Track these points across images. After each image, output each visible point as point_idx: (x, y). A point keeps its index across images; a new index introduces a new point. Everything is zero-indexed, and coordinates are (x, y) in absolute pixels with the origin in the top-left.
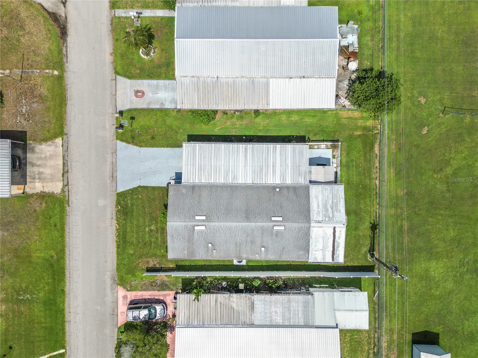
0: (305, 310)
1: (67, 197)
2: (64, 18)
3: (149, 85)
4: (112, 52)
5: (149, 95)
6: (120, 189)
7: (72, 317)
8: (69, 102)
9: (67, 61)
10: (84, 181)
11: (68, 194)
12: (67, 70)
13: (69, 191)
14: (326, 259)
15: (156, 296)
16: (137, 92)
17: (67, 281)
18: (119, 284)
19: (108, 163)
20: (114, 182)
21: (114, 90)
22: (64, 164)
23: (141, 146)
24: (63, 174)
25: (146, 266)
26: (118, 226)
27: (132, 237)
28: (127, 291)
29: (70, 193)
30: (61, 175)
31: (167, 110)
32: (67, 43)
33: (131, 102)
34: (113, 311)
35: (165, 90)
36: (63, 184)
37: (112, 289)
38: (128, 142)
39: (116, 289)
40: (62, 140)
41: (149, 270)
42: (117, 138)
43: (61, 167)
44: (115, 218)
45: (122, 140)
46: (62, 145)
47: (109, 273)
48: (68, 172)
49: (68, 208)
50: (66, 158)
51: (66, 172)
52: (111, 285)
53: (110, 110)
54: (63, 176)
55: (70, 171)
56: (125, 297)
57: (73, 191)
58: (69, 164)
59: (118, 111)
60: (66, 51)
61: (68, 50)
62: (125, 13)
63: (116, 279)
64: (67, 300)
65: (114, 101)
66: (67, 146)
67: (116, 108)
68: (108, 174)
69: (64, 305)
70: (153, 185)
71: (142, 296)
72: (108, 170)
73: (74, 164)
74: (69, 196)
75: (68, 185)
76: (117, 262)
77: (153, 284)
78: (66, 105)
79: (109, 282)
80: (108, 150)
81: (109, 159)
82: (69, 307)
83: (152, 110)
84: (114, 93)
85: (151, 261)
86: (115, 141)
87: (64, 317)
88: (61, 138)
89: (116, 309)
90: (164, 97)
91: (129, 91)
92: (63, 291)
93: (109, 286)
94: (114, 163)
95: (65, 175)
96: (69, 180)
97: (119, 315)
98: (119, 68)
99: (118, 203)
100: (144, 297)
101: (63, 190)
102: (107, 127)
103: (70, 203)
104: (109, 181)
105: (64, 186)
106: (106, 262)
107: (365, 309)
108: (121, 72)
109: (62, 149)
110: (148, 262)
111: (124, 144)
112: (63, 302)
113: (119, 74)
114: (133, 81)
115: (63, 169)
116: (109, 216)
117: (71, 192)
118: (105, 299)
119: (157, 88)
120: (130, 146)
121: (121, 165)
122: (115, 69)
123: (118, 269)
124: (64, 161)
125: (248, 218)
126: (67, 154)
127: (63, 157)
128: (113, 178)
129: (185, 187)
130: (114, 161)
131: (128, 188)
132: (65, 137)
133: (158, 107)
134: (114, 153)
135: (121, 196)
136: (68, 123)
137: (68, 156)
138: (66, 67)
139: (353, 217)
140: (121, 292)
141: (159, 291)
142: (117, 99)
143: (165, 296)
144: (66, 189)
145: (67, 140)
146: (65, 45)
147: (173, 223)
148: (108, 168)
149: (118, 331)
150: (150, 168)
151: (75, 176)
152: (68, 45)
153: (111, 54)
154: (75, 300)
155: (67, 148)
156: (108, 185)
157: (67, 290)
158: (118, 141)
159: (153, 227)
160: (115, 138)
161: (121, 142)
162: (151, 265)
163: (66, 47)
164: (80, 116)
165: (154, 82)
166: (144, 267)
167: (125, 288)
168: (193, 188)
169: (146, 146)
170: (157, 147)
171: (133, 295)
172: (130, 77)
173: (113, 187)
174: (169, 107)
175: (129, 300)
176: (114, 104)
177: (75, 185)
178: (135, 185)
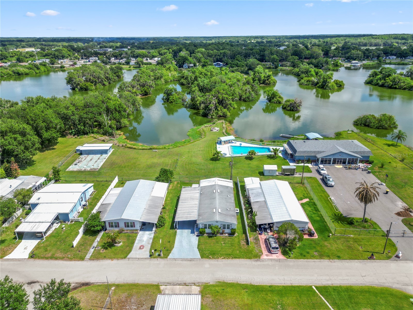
1: (203, 284)
2: (76, 284)
3: (138, 243)
4: (111, 260)
5: (144, 243)
6: (199, 256)
7: (288, 282)
8: (136, 282)
12: (114, 283)
14: (231, 184)
15: (263, 242)
16: (140, 248)
17: (263, 284)
18: (260, 258)
20: (194, 260)
21: (135, 259)
22: (179, 285)
24: (187, 286)
26: (222, 257)
27: (229, 251)
28: (263, 254)
31: (154, 237)
32: (94, 283)
33: (146, 251)
34: (277, 261)
35: (143, 237)
37: (263, 261)
39: (263, 259)
40: (162, 286)
42: (167, 258)
44: (217, 260)
45: (168, 255)
46: (166, 286)
47: (253, 263)
48: (185, 283)
49: (210, 283)
52: (260, 262)
53: (148, 261)
54: (188, 286)
55: (184, 282)
56: (267, 255)
57: (199, 280)
58: (180, 282)
59: (149, 257)
60: (100, 283)
61: (100, 282)
62: (90, 254)
63: (256, 259)
65: (142, 259)
68: (189, 262)
69: (280, 286)
70: (197, 242)
72: (186, 262)
73: (180, 280)
75: (194, 284)
76: (246, 259)
77: (256, 243)
79: (259, 263)
80: (173, 262)
81: (180, 262)
82: (281, 284)
83: (153, 242)
84: (137, 259)
85: (243, 243)
87: (289, 286)
88: (161, 286)
90: (147, 238)
91: (138, 252)
92: (270, 286)
93: (261, 263)
95: (187, 284)
96: (191, 283)
97: (279, 258)
98: (122, 256)
99: (208, 257)
100: (265, 247)
102: (158, 262)
103: (207, 282)
104: (193, 262)
106: (246, 264)
108: (125, 255)
110: (243, 245)
111: (170, 255)
112: (278, 286)
113: (127, 256)
114: (133, 250)
115: (183, 285)
116: (216, 262)
118: (270, 265)
119: (141, 241)
120: (172, 251)
121: (184, 256)
122: (122, 258)
123: (250, 258)
125: (215, 198)
128: (191, 260)
129: (198, 218)
130: (181, 260)
131: (199, 253)
132: (160, 284)
134: (175, 259)
135: (203, 256)
137: (174, 283)
138: (111, 283)
140: (264, 257)
141: (259, 241)
142: (141, 258)
143: (262, 238)
144: (198, 284)
147: (217, 218)
149: (289, 258)
150: (187, 243)
151: (187, 279)
152: (97, 282)
154: (275, 281)
156: (195, 262)
158: (168, 257)
159: (223, 242)
162: (245, 243)
167: (261, 255)
168: (199, 215)
169: (174, 245)
170: (175, 240)
171: (265, 252)
172: (130, 251)
173: (197, 260)
174: (153, 236)
175: (268, 254)
176: (144, 259)
177: (195, 279)
178: (197, 250)
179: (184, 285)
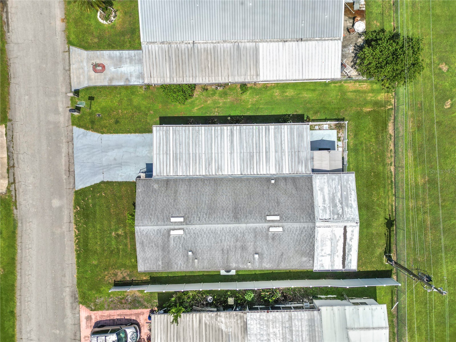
0: (311, 329)
1: (14, 198)
3: (110, 57)
4: (64, 17)
5: (111, 69)
6: (79, 186)
8: (12, 81)
9: (8, 30)
10: (34, 178)
11: (15, 194)
12: (9, 41)
13: (15, 190)
14: (335, 265)
15: (127, 315)
16: (95, 66)
17: (17, 301)
18: (81, 303)
19: (63, 155)
20: (72, 177)
21: (68, 64)
22: (9, 157)
23: (103, 133)
24: (8, 170)
25: (113, 280)
26: (77, 231)
27: (95, 245)
28: (91, 310)
29: (17, 192)
30: (5, 171)
31: (134, 86)
32: (7, 8)
33: (89, 79)
34: (75, 336)
35: (130, 63)
36: (9, 181)
37: (73, 308)
38: (87, 128)
39: (78, 308)
40: (6, 127)
41: (118, 284)
42: (73, 124)
43: (6, 160)
44: (73, 221)
45: (79, 126)
46: (6, 134)
47: (68, 289)
48: (13, 166)
49: (15, 211)
50: (11, 149)
51: (11, 167)
52: (72, 303)
53: (64, 89)
54: (8, 172)
55: (16, 165)
56: (89, 318)
57: (21, 190)
58: (15, 156)
59: (73, 90)
60: (7, 18)
61: (9, 17)
63: (77, 296)
64: (17, 323)
65: (68, 77)
66: (11, 135)
67: (71, 86)
68: (63, 167)
69: (14, 331)
70: (120, 180)
71: (110, 316)
72: (63, 163)
73: (21, 156)
74: (16, 197)
75: (14, 182)
76: (77, 276)
77: (123, 301)
78: (9, 84)
79: (68, 300)
80: (62, 138)
81: (64, 150)
82: (21, 332)
83: (116, 87)
84: (67, 68)
85: (119, 274)
86: (70, 127)
88: (4, 126)
89: (78, 332)
90: (129, 72)
91: (85, 64)
92: (12, 313)
93: (69, 305)
94: (71, 154)
95: (11, 171)
96: (16, 176)
97: (82, 340)
98: (73, 37)
99: (77, 203)
100: (112, 318)
101: (8, 189)
102: (61, 109)
103: (18, 204)
104: (65, 177)
105: (10, 184)
106: (64, 276)
107: (384, 325)
108: (75, 41)
109: (5, 138)
110: (116, 275)
111: (82, 130)
112: (13, 327)
113: (73, 45)
114: (91, 53)
115: (8, 163)
116: (66, 219)
117: (19, 191)
118: (65, 321)
119: (120, 61)
120: (90, 133)
121: (79, 156)
122: (68, 38)
123: (79, 284)
124: (9, 154)
125: (236, 218)
126: (12, 145)
127: (8, 149)
128: (70, 172)
129: (157, 181)
130: (71, 151)
131: (88, 185)
132: (9, 124)
133: (122, 83)
134: (71, 141)
135: (81, 194)
136: (12, 106)
137: (13, 147)
138: (7, 38)
139: (364, 212)
140: (84, 312)
141: (130, 309)
142: (72, 75)
143: (138, 315)
144: (12, 188)
145: (11, 127)
146: (5, 10)
147: (142, 228)
148: (63, 160)
150: (115, 159)
151: (22, 171)
152: (9, 10)
153: (63, 20)
154: (27, 324)
155: (12, 138)
156: (64, 181)
157: (17, 311)
158: (75, 127)
159: (120, 232)
160: (71, 123)
161: (78, 128)
162: (119, 277)
163: (7, 12)
164: (27, 97)
165: (117, 53)
166: (112, 281)
167: (88, 307)
168: (167, 182)
169: (109, 132)
170: (122, 133)
171: (98, 316)
172: (87, 48)
173: (70, 183)
174: (136, 83)
175: (94, 321)
176: (68, 81)
177: (23, 183)
178: (97, 180)
179: (8, 165)
